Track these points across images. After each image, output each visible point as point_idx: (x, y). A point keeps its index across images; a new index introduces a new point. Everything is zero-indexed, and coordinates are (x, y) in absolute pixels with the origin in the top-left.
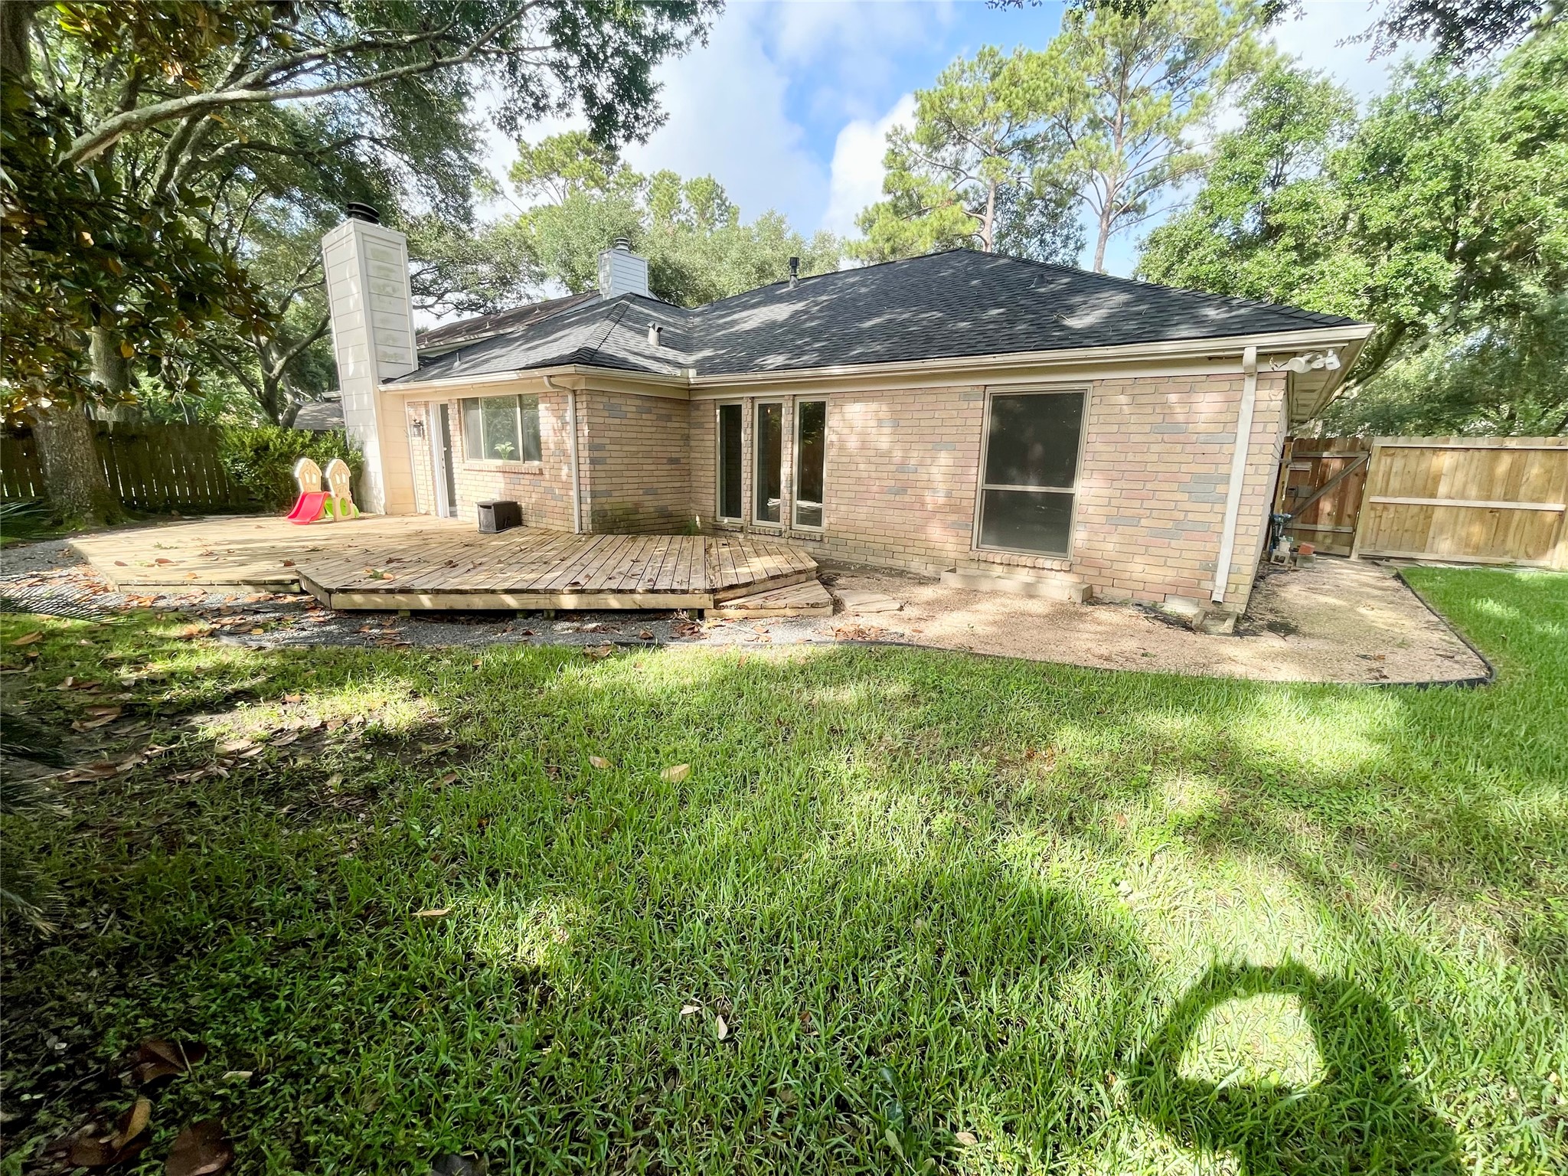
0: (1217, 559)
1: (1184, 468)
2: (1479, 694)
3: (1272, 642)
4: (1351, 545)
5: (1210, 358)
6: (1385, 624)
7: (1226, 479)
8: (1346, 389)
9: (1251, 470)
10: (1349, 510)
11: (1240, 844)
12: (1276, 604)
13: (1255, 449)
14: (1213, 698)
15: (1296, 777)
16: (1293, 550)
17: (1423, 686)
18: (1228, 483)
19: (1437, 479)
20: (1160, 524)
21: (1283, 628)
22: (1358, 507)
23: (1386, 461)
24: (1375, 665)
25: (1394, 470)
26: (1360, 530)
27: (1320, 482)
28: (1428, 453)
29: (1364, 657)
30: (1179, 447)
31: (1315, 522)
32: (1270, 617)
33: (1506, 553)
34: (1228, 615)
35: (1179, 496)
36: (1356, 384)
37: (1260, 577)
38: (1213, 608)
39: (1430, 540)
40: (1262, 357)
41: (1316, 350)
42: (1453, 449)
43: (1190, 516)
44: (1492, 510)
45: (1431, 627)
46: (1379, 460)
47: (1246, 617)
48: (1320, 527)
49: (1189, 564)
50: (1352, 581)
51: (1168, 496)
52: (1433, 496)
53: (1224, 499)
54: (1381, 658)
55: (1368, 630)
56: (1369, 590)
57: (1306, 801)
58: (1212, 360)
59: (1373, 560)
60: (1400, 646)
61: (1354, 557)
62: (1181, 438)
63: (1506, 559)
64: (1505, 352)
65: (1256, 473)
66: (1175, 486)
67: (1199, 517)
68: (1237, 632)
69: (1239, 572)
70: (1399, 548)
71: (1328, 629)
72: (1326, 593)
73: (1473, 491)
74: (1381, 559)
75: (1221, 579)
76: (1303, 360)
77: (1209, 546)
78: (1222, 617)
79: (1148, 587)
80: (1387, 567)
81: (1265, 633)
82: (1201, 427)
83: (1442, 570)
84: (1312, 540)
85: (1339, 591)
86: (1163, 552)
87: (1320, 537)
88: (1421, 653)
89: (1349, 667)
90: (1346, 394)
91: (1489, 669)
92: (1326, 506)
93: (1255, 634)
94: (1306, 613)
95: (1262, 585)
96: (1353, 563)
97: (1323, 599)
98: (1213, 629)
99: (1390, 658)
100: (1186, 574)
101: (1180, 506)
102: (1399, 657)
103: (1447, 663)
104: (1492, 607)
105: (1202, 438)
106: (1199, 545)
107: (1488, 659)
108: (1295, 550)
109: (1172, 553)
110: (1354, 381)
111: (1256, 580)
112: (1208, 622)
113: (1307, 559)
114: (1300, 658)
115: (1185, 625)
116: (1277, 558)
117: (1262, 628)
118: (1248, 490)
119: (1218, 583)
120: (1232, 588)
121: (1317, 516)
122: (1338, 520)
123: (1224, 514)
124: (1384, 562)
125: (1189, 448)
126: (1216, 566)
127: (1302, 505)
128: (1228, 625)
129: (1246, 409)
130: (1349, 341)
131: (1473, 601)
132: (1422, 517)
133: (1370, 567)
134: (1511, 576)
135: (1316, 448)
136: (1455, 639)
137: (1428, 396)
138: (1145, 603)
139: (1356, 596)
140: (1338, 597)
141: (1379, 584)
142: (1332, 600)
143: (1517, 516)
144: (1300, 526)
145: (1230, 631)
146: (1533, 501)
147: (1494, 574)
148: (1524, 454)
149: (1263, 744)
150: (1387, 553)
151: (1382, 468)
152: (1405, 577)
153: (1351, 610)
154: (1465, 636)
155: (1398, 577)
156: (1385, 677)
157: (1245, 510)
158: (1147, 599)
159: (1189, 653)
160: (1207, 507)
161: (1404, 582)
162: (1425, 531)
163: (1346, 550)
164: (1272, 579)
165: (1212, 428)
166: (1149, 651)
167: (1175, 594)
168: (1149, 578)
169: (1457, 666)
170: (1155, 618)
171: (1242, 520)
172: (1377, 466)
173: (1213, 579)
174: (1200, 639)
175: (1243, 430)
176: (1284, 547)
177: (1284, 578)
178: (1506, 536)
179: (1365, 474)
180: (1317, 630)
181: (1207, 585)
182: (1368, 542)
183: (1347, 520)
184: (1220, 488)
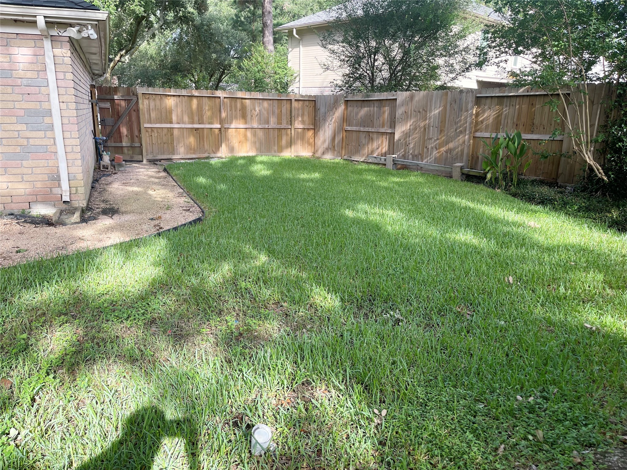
0: (58, 171)
1: (17, 105)
2: (199, 227)
3: (106, 222)
4: (142, 154)
5: (16, 21)
6: (161, 198)
7: (49, 113)
8: (121, 56)
9: (64, 106)
10: (136, 133)
11: (90, 361)
12: (106, 196)
13: (62, 91)
14: (67, 269)
15: (120, 303)
16: (112, 161)
17: (175, 229)
18: (51, 116)
19: (170, 112)
20: (11, 149)
21: (111, 212)
22: (140, 131)
23: (146, 102)
24: (157, 222)
25: (151, 108)
26: (144, 144)
27: (117, 116)
28: (164, 97)
29: (152, 219)
30: (9, 89)
31: (121, 142)
32: (103, 205)
33: (206, 152)
34: (76, 209)
35: (19, 127)
36: (126, 53)
37: (95, 181)
38: (64, 206)
39: (175, 147)
40: (50, 23)
41: (82, 25)
42: (174, 96)
43: (32, 141)
44: (197, 129)
45: (180, 195)
46: (143, 101)
47: (88, 208)
48: (124, 144)
49: (40, 177)
50: (145, 176)
51: (12, 127)
52: (171, 122)
53: (51, 128)
54: (160, 218)
55: (153, 204)
56: (153, 179)
57: (125, 315)
58: (16, 22)
59: (153, 162)
60: (168, 209)
61: (145, 162)
62: (10, 81)
63: (206, 155)
64: (188, 43)
65: (68, 108)
66: (14, 119)
67: (38, 142)
68: (84, 220)
69: (75, 178)
70: (163, 153)
71: (135, 206)
72: (132, 185)
73: (186, 119)
74: (157, 160)
75: (65, 185)
76: (75, 29)
77: (51, 163)
78: (72, 212)
79: (15, 199)
80: (161, 165)
81: (101, 217)
82: (21, 73)
83: (182, 163)
84: (122, 153)
85: (139, 183)
86: (18, 171)
87: (125, 150)
88: (176, 211)
89: (145, 227)
90: (123, 59)
91: (203, 212)
92: (124, 131)
93: (95, 219)
94: (123, 199)
95: (97, 185)
96: (145, 165)
97: (130, 189)
98: (67, 221)
99: (164, 217)
100: (39, 185)
101: (22, 134)
102: (167, 216)
103: (187, 213)
104: (202, 180)
105: (25, 82)
106: (43, 163)
107: (202, 207)
108: (113, 160)
109: (25, 171)
110: (124, 51)
111: (93, 182)
112: (64, 217)
113: (120, 165)
114: (120, 228)
115: (47, 222)
116: (104, 166)
117: (99, 213)
118: (66, 121)
119: (64, 188)
120: (74, 189)
121: (120, 137)
122: (132, 140)
123: (54, 139)
124: (158, 163)
125: (17, 90)
126: (59, 176)
127: (111, 131)
128: (76, 217)
129: (50, 62)
130: (98, 21)
131: (195, 178)
132: (169, 134)
133: (153, 166)
134: (208, 163)
135: (109, 93)
136: (190, 200)
137: (162, 65)
138: (16, 212)
139: (146, 184)
140: (138, 186)
141: (157, 175)
142: (136, 189)
143: (205, 130)
144: (113, 144)
145: (78, 220)
146: (209, 123)
147: (203, 163)
148: (201, 98)
149: (101, 289)
150: (159, 157)
151: (145, 106)
152: (168, 170)
153: (146, 193)
154: (193, 197)
155: (165, 170)
156: (161, 228)
157: (67, 135)
158: (16, 208)
159: (53, 242)
160: (41, 134)
161: (168, 173)
162: (172, 143)
163: (139, 158)
164: (103, 180)
165: (29, 74)
166: (22, 247)
167: (36, 201)
168: (14, 193)
169: (191, 214)
170: (25, 221)
171: (68, 142)
172: (143, 104)
173: (59, 186)
174: (59, 230)
175: (51, 76)
176: (106, 159)
177: (109, 179)
178: (204, 143)
179: (138, 110)
180: (129, 208)
181: (56, 191)
182: (149, 151)
183: (136, 139)
184: (47, 120)
